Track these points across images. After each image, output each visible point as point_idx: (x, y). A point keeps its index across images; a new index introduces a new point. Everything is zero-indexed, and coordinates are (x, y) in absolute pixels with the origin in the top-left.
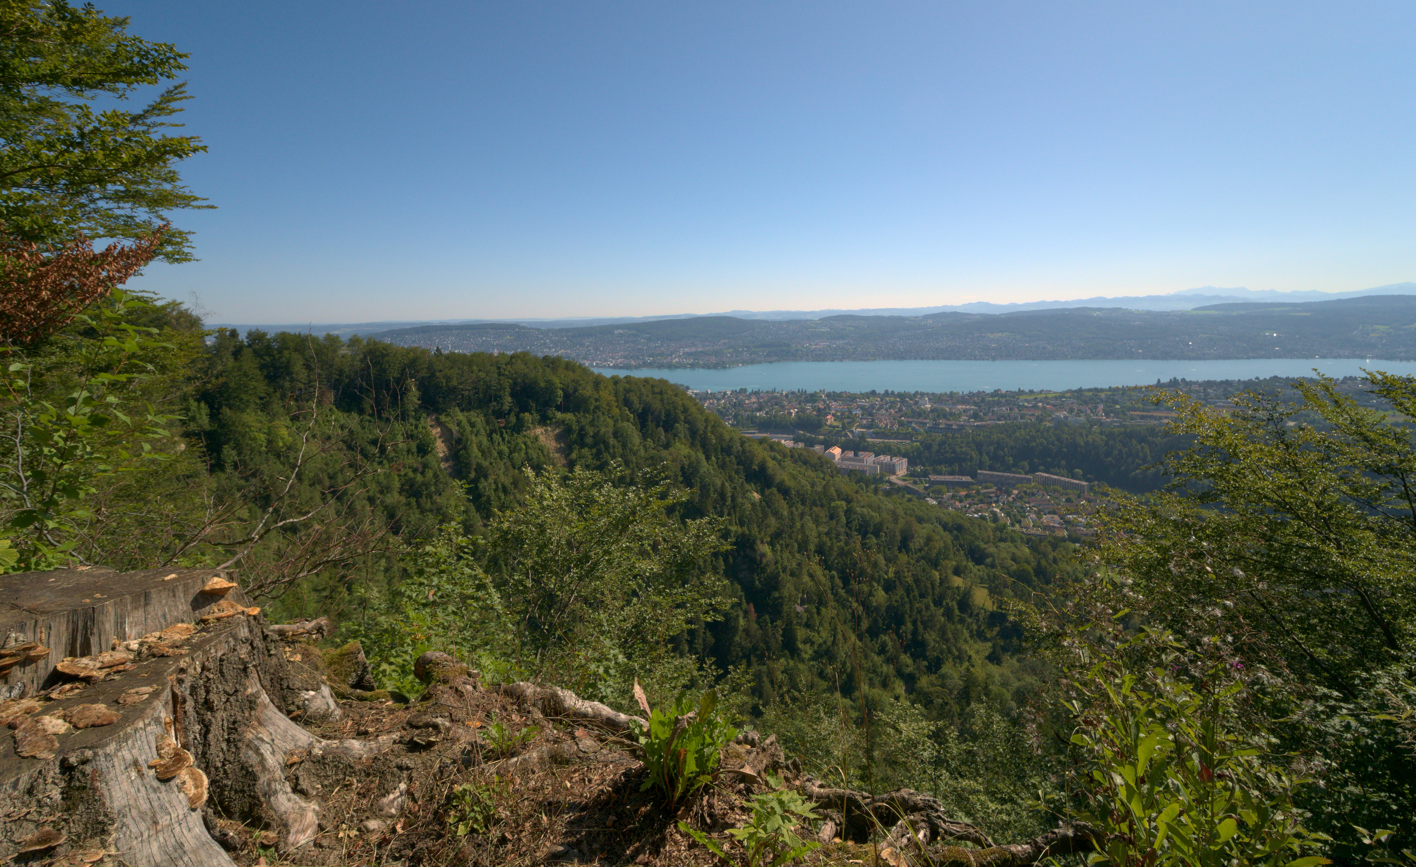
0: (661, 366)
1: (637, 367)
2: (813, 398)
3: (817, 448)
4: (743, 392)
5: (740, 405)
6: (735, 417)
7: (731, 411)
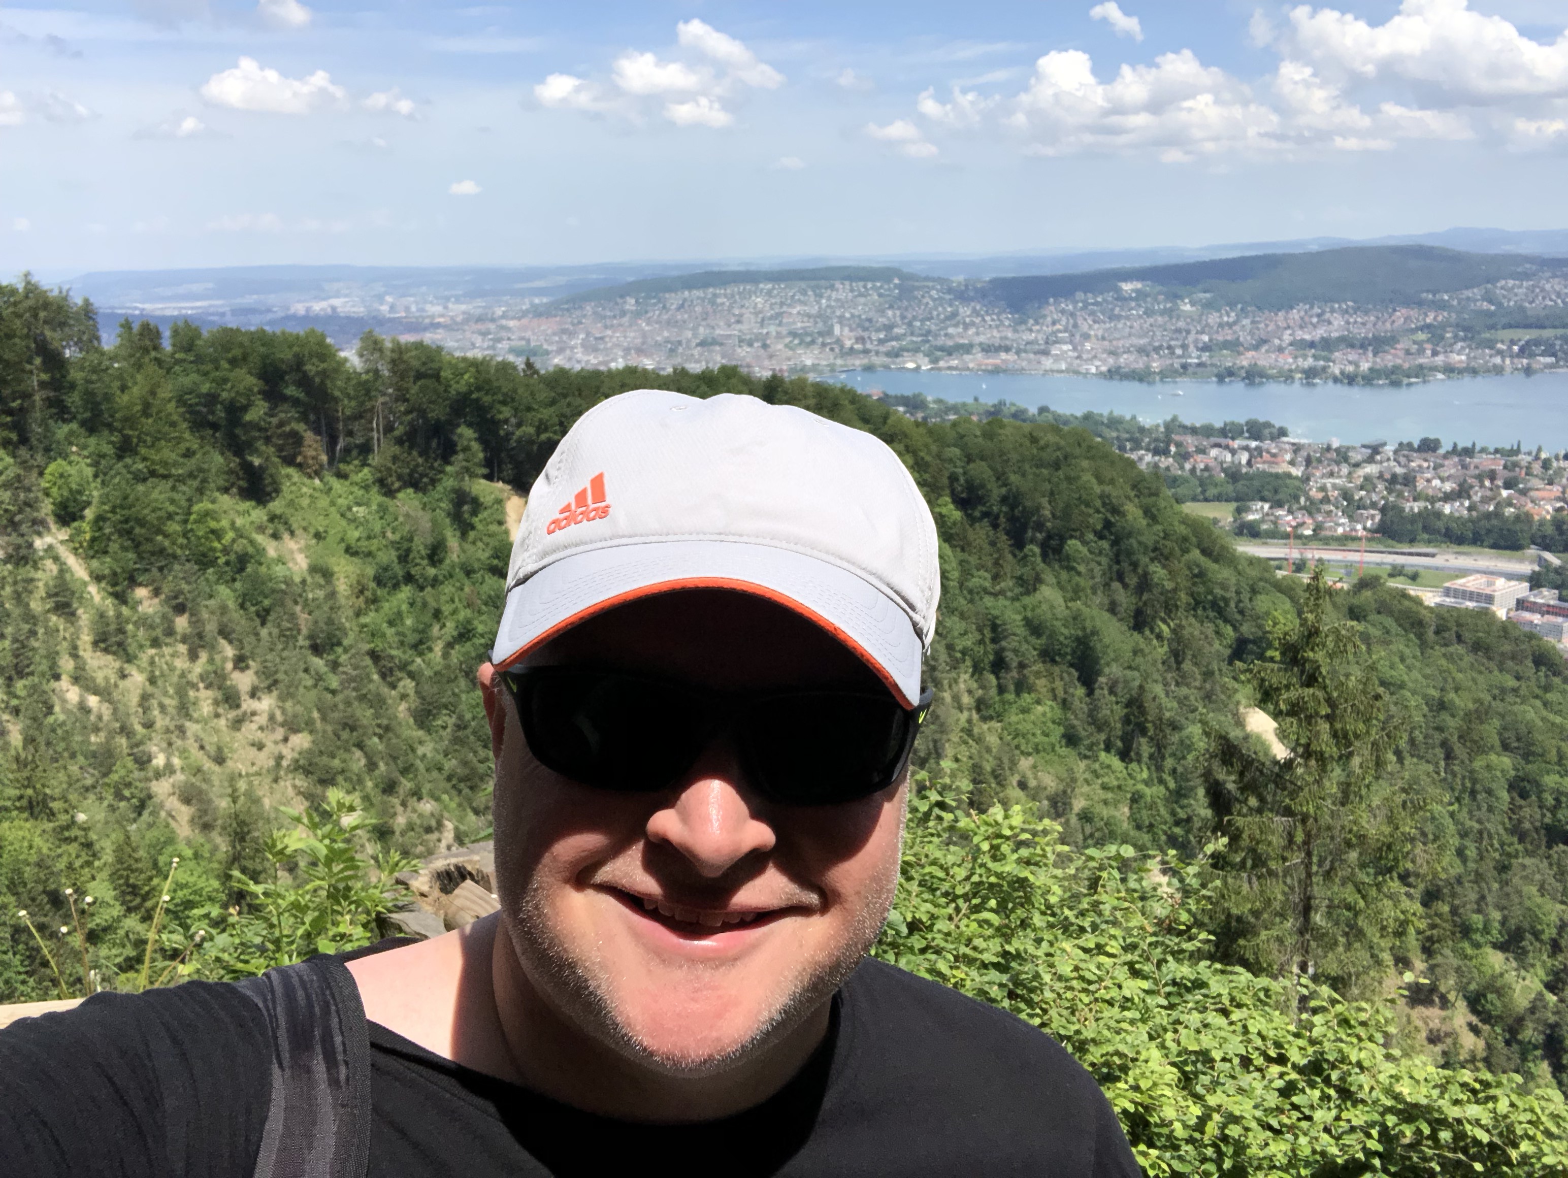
4: (1428, 446)
5: (1409, 480)
6: (1383, 510)
7: (1380, 493)
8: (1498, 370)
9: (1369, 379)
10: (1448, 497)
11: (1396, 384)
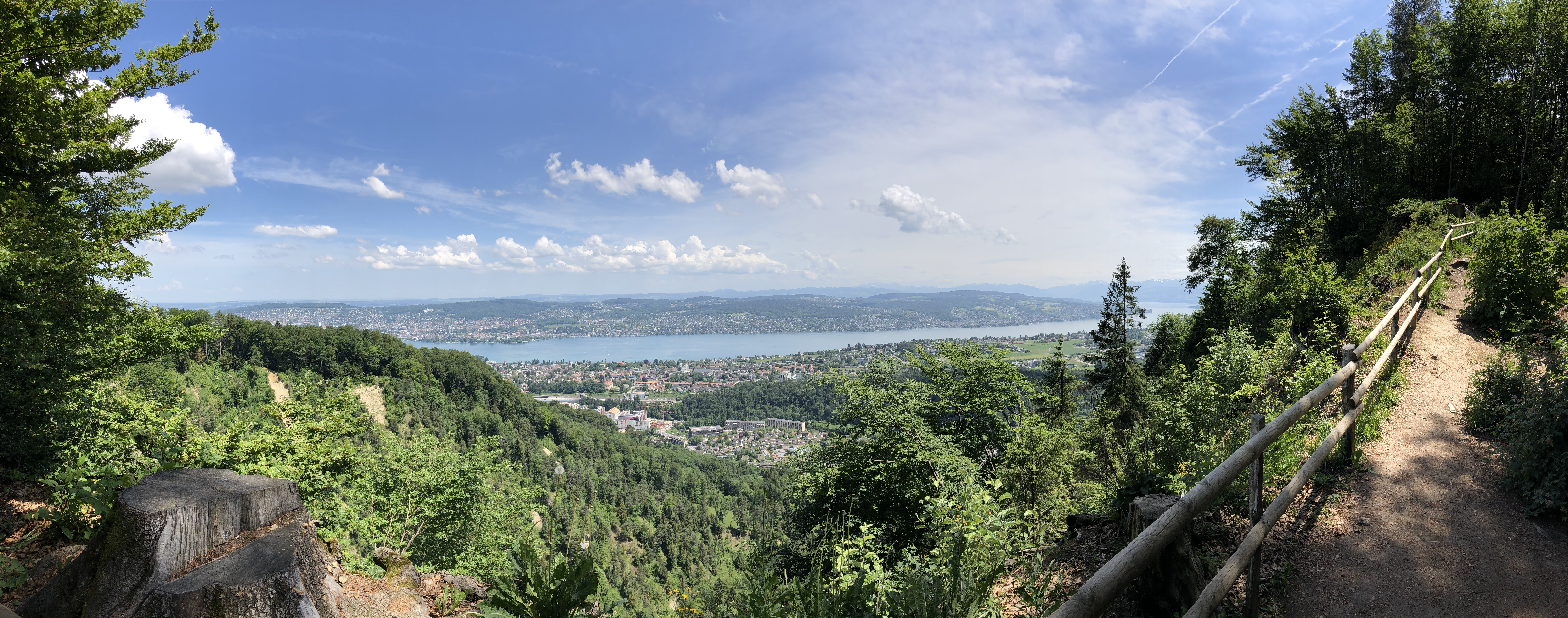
0: (463, 341)
1: (443, 341)
2: (596, 367)
3: (600, 409)
4: (536, 362)
5: (533, 373)
6: (528, 383)
7: (525, 378)
8: (551, 337)
9: (511, 342)
10: (548, 378)
11: (519, 343)
